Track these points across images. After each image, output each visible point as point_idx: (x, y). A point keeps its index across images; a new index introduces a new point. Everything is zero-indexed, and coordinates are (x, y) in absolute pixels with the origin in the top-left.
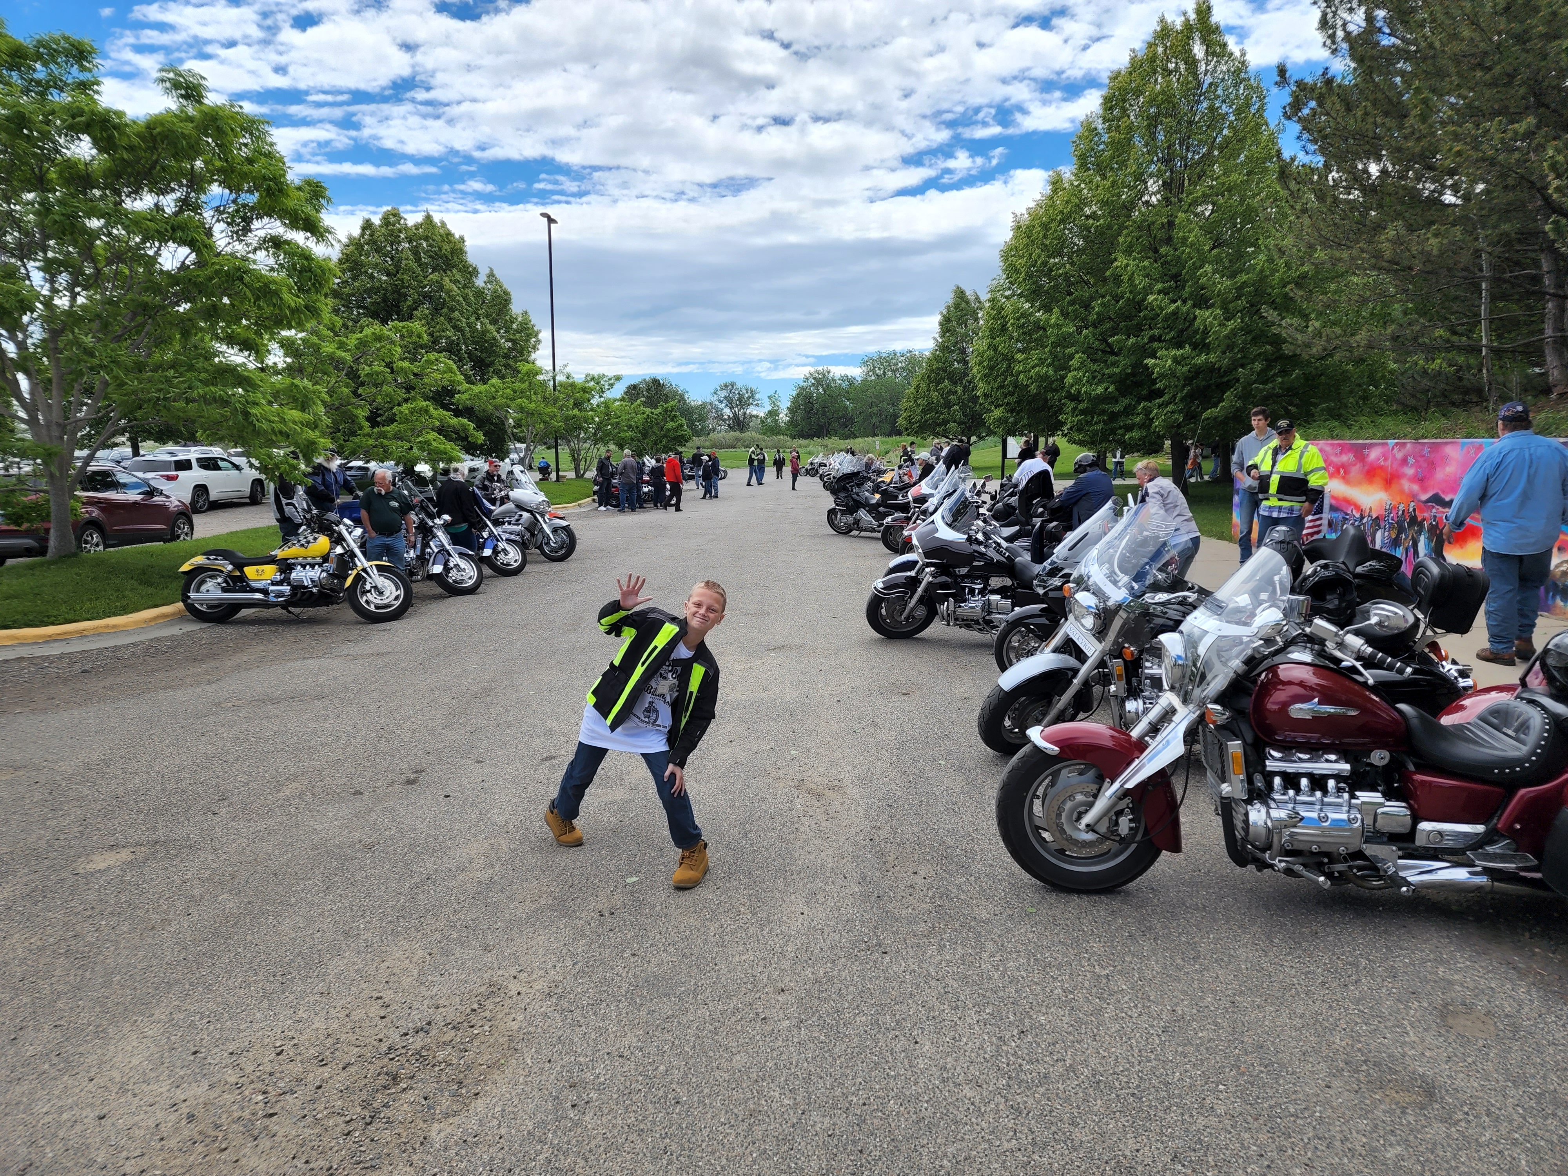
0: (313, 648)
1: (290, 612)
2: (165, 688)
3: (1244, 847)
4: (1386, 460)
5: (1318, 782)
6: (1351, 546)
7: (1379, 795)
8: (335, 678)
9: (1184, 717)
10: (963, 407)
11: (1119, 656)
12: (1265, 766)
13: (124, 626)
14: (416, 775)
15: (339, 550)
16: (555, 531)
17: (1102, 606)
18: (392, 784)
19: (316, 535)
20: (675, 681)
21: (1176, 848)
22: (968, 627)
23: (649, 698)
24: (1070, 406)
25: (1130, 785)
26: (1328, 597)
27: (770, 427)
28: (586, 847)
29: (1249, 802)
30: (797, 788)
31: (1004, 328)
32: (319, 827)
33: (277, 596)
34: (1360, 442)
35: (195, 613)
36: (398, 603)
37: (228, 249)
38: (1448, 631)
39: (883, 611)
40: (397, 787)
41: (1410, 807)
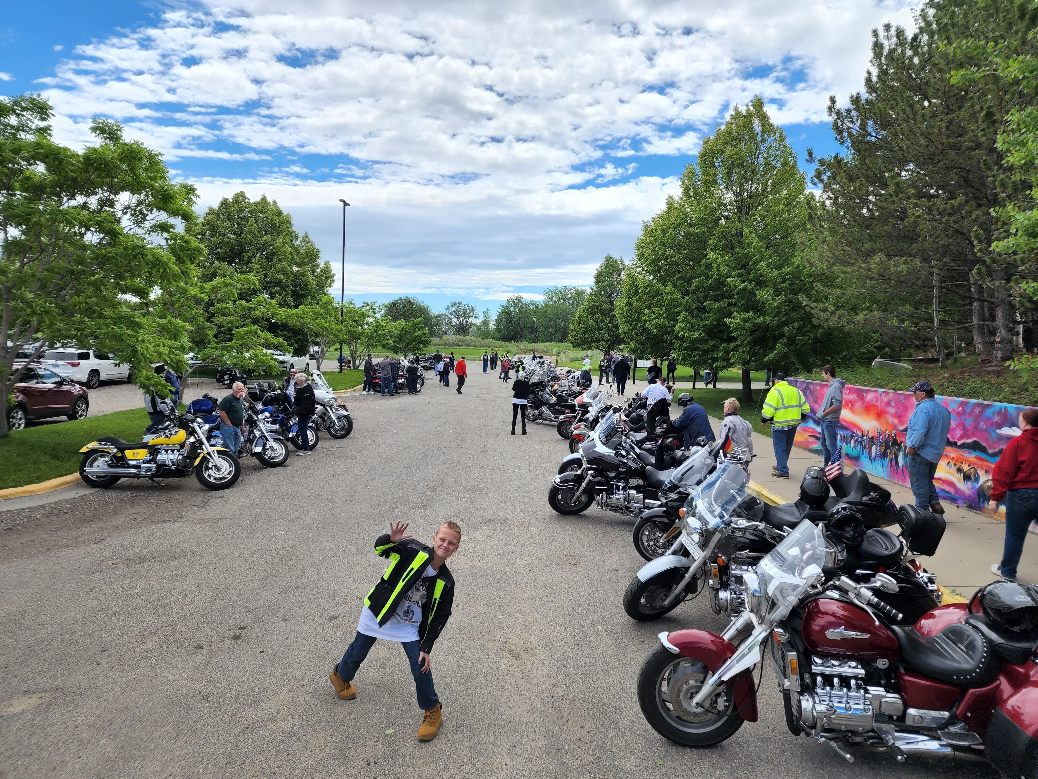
0: (169, 512)
1: (154, 481)
2: (65, 546)
3: (798, 722)
4: (877, 401)
5: (845, 681)
6: (859, 483)
7: (882, 689)
8: (185, 541)
9: (759, 633)
10: (609, 330)
11: (715, 562)
12: (811, 669)
13: (37, 491)
14: (240, 631)
15: (192, 439)
16: (339, 418)
17: (704, 528)
18: (223, 639)
19: (177, 429)
20: (425, 592)
21: (753, 718)
22: (615, 510)
23: (407, 603)
24: (677, 344)
25: (725, 678)
26: (847, 529)
27: (484, 333)
28: (358, 700)
29: (801, 693)
30: (502, 649)
31: (636, 291)
32: (171, 678)
33: (146, 472)
34: (861, 387)
35: (88, 482)
36: (230, 477)
37: (131, 232)
38: (921, 554)
39: (560, 497)
40: (227, 642)
41: (902, 698)
